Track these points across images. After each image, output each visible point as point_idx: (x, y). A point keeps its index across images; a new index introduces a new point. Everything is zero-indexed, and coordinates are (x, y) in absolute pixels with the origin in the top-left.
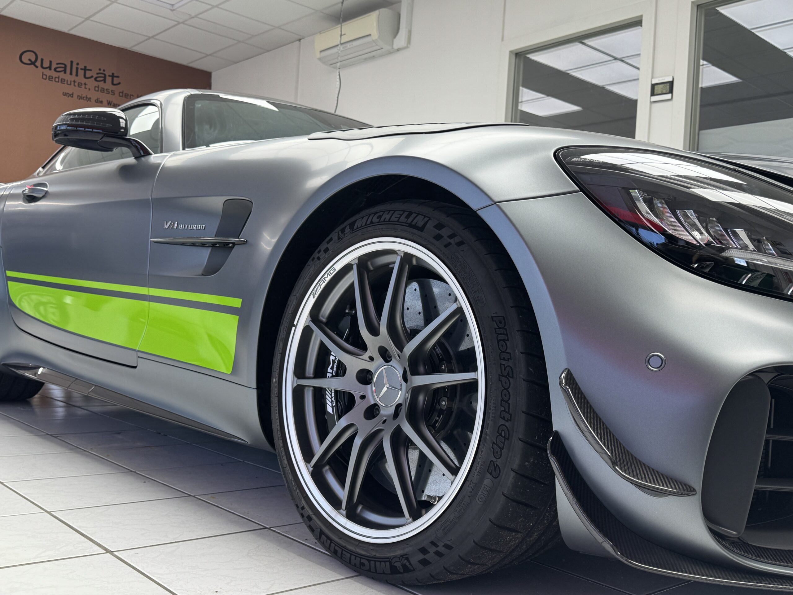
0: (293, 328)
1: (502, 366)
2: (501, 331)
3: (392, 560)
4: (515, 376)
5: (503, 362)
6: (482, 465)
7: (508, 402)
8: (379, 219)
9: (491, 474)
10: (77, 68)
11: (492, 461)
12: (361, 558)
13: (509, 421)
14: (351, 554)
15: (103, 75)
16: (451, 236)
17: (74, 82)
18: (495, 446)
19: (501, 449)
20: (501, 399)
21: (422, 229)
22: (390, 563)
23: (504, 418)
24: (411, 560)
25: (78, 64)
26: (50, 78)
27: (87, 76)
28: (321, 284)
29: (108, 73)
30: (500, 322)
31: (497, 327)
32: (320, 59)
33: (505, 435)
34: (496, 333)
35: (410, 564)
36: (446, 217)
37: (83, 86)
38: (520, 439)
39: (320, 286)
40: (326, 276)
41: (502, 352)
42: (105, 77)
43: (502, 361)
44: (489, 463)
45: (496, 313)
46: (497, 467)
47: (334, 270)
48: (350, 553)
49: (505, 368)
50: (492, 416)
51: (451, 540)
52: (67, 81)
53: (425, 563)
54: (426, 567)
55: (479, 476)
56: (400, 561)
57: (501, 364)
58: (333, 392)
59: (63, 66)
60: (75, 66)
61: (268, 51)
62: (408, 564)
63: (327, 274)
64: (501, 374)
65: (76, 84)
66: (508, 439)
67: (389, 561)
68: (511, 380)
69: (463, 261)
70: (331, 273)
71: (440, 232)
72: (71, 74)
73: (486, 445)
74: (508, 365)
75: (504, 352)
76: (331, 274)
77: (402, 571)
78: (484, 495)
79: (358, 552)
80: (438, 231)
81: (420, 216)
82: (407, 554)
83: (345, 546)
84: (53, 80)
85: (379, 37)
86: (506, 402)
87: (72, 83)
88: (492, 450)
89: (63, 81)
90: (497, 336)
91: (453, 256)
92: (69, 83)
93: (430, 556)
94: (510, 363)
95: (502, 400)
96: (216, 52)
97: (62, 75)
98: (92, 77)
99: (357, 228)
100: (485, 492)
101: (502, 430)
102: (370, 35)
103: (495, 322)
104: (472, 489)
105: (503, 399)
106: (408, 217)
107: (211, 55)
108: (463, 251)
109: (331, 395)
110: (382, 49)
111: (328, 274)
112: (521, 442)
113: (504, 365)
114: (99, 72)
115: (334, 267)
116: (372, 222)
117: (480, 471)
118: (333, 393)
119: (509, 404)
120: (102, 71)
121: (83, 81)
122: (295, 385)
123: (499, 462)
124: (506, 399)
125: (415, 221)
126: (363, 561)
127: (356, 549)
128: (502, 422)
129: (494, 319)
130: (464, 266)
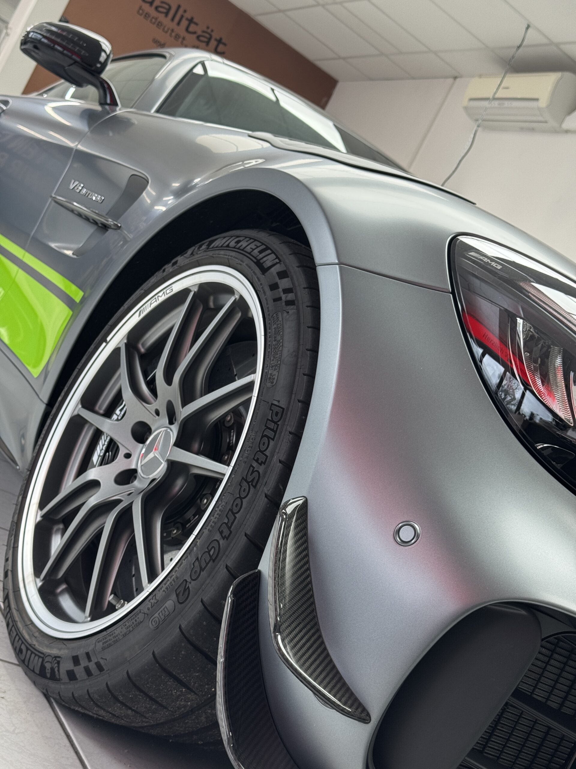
0: (104, 344)
1: (251, 467)
2: (272, 425)
3: (46, 657)
4: (258, 487)
5: (255, 464)
6: (174, 580)
7: (236, 515)
8: (236, 244)
9: (177, 595)
10: (182, 17)
11: (186, 581)
12: (23, 643)
13: (225, 539)
14: (17, 634)
15: (208, 36)
16: (287, 291)
17: (173, 31)
18: (197, 564)
19: (202, 569)
20: (230, 508)
21: (264, 270)
22: (43, 660)
23: (221, 533)
24: (61, 665)
25: (185, 11)
26: (147, 16)
27: (191, 29)
28: (152, 302)
29: (215, 35)
30: (277, 414)
31: (270, 419)
32: (466, 108)
33: (213, 555)
34: (266, 426)
35: (58, 671)
36: (297, 267)
37: (180, 40)
38: (227, 567)
39: (151, 304)
40: (160, 294)
41: (260, 451)
42: (210, 39)
43: (254, 461)
44: (182, 581)
45: (279, 401)
46: (187, 590)
47: (171, 291)
48: (17, 632)
49: (253, 472)
50: (212, 525)
51: (105, 659)
52: (165, 27)
53: (71, 675)
54: (71, 682)
55: (165, 593)
56: (51, 663)
57: (251, 466)
58: (109, 438)
59: (167, 7)
60: (180, 12)
61: (413, 78)
62: (56, 670)
63: (162, 292)
64: (245, 478)
65: (173, 34)
66: (214, 561)
67: (43, 658)
68: (252, 489)
69: (281, 325)
70: (167, 292)
71: (279, 281)
72: (173, 19)
73: (189, 557)
74: (258, 470)
75: (262, 452)
76: (167, 294)
77: (48, 675)
78: (160, 618)
79: (23, 634)
80: (278, 279)
81: (273, 255)
82: (61, 657)
83: (17, 621)
84: (150, 19)
85: (548, 107)
86: (234, 514)
87: (170, 31)
88: (192, 566)
89: (159, 25)
90: (266, 429)
91: (275, 315)
92: (166, 29)
93: (79, 671)
94: (261, 469)
95: (231, 510)
96: (351, 57)
97: (161, 17)
98: (195, 33)
99: (213, 248)
100: (162, 615)
101: (213, 547)
102: (537, 100)
103: (271, 411)
104: (151, 606)
105: (232, 508)
106: (261, 252)
107: (344, 59)
108: (288, 312)
109: (105, 441)
110: (546, 122)
111: (164, 293)
112: (227, 572)
113: (254, 468)
114: (205, 29)
115: (172, 287)
116: (228, 246)
117: (168, 587)
118: (108, 440)
119: (235, 518)
120: (209, 31)
121: (183, 33)
122: (76, 413)
123: (192, 585)
124: (235, 510)
125: (265, 259)
126: (23, 647)
127: (23, 630)
128: (218, 537)
129: (273, 408)
130: (279, 331)
